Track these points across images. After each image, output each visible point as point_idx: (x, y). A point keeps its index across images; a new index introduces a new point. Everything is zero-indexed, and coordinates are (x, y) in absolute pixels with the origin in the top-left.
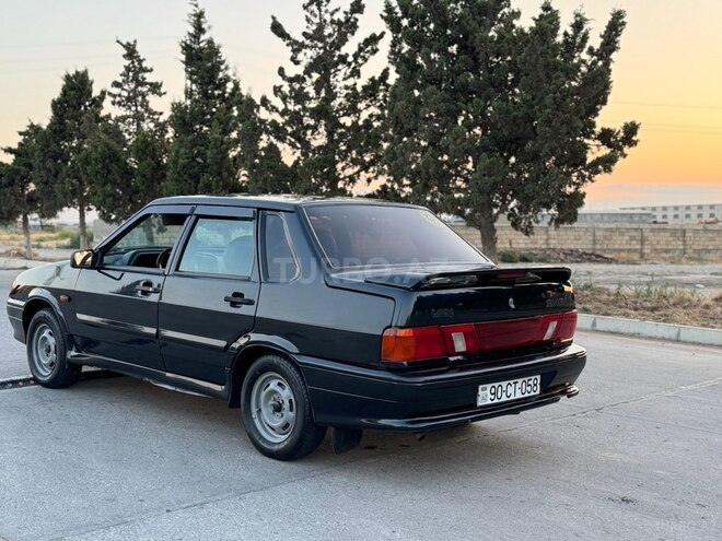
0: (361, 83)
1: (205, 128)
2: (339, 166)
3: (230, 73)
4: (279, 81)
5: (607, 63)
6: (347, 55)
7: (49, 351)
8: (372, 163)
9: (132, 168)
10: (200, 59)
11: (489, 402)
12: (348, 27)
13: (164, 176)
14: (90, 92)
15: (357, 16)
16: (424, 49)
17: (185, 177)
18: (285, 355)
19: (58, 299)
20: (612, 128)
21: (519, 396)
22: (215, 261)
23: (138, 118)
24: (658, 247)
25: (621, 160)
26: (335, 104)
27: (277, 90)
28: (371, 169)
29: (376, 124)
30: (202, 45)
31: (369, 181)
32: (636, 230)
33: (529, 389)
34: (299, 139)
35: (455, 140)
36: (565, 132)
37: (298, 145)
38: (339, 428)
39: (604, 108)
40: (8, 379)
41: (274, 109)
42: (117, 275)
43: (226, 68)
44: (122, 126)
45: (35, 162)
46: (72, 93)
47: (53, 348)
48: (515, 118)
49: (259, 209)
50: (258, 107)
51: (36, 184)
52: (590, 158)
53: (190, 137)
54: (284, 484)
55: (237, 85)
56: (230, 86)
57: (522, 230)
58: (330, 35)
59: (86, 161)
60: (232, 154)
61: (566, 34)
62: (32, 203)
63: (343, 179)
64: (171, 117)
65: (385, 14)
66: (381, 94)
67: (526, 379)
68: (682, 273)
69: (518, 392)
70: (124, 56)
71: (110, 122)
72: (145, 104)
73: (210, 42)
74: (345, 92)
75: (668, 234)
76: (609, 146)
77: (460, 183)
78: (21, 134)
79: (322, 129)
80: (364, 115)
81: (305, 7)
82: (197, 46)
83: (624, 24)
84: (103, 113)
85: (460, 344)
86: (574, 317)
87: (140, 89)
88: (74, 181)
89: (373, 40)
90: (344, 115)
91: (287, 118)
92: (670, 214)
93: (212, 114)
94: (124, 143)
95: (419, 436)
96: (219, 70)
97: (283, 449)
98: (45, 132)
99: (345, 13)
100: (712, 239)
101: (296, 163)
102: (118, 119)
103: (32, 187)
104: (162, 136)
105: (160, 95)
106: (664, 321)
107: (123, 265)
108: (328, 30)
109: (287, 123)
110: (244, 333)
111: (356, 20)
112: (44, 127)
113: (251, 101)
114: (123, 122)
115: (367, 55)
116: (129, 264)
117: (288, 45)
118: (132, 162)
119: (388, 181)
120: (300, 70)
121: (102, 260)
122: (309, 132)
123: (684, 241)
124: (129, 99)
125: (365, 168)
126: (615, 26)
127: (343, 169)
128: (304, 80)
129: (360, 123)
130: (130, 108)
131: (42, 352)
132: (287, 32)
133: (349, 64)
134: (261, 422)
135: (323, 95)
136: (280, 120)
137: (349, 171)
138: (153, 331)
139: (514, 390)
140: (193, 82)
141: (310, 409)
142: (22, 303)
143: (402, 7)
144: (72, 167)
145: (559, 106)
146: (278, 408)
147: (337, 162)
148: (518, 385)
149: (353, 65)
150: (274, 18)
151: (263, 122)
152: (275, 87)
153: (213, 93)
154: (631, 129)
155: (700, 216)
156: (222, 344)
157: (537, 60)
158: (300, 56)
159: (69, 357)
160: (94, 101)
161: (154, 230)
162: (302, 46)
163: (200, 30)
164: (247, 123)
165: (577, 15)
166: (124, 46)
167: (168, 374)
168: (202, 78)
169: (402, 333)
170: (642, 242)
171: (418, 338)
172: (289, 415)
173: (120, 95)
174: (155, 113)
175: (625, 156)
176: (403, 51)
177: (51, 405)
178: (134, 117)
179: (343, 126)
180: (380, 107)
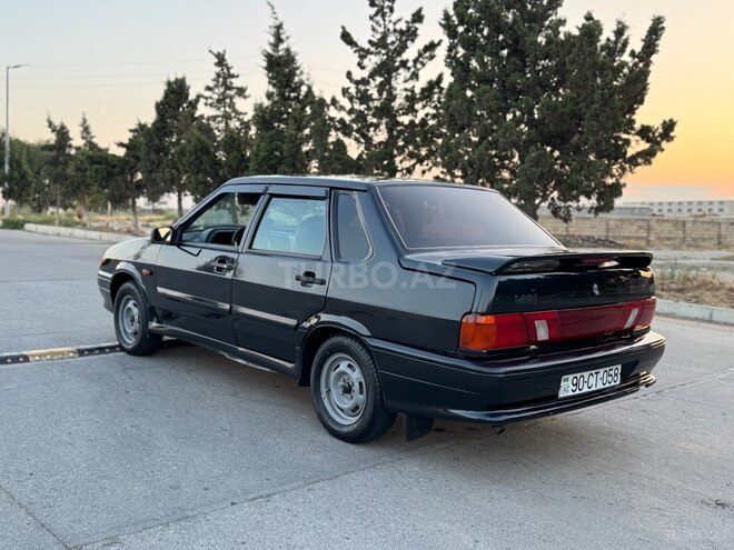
0: (419, 85)
1: (282, 126)
2: (398, 159)
3: (304, 77)
4: (347, 84)
5: (648, 64)
6: (408, 61)
7: (133, 320)
8: (427, 157)
9: (221, 160)
10: (279, 65)
11: (571, 393)
12: (410, 34)
13: (247, 167)
14: (187, 96)
15: (417, 25)
16: (479, 52)
17: (265, 167)
18: (356, 337)
19: (141, 273)
20: (651, 124)
21: (600, 386)
22: (288, 240)
23: (227, 117)
24: (662, 235)
25: (659, 154)
26: (396, 104)
27: (345, 91)
28: (426, 162)
29: (431, 122)
30: (280, 53)
31: (424, 172)
32: (644, 220)
33: (610, 379)
34: (364, 136)
35: (504, 133)
36: (610, 126)
37: (362, 141)
38: (410, 415)
39: (641, 107)
40: (96, 346)
41: (342, 108)
42: (195, 251)
43: (302, 73)
44: (213, 124)
45: (141, 154)
46: (173, 96)
47: (136, 318)
48: (562, 114)
49: (332, 188)
50: (328, 106)
51: (143, 173)
52: (630, 152)
53: (270, 133)
54: (353, 472)
55: (310, 88)
56: (304, 89)
57: (561, 218)
58: (393, 43)
59: (182, 153)
60: (305, 148)
61: (608, 40)
62: (139, 189)
63: (401, 170)
64: (254, 117)
65: (443, 22)
66: (436, 96)
67: (607, 369)
68: (685, 258)
69: (600, 382)
70: (216, 64)
71: (204, 121)
72: (232, 105)
73: (288, 50)
74: (404, 94)
75: (670, 225)
76: (648, 141)
77: (506, 174)
78: (131, 131)
79: (383, 127)
80: (421, 114)
81: (371, 18)
82: (276, 55)
83: (663, 28)
84: (197, 114)
85: (542, 333)
86: (654, 302)
87: (228, 92)
88: (173, 171)
89: (431, 47)
90: (403, 114)
91: (353, 116)
92: (665, 208)
93: (289, 113)
94: (214, 137)
95: (498, 429)
96: (295, 75)
97: (352, 432)
98: (149, 129)
99: (407, 22)
100: (707, 230)
101: (360, 156)
102: (209, 119)
103: (139, 176)
104: (246, 133)
105: (245, 97)
106: (696, 302)
107: (201, 242)
108: (390, 39)
109: (353, 121)
110: (315, 313)
111: (416, 29)
112: (150, 126)
113: (322, 101)
114: (214, 120)
115: (425, 61)
116: (206, 241)
117: (355, 52)
118: (221, 155)
119: (442, 172)
120: (365, 74)
121: (181, 237)
122: (372, 129)
123: (684, 231)
124: (219, 101)
125: (421, 161)
126: (656, 30)
127: (401, 161)
128: (368, 83)
129: (417, 121)
130: (219, 109)
131: (127, 321)
132: (355, 39)
133: (409, 68)
134: (330, 401)
135: (385, 95)
136: (348, 119)
137: (407, 164)
138: (227, 306)
139: (595, 381)
140: (274, 85)
141: (381, 394)
142: (110, 276)
143: (458, 15)
144: (172, 159)
145: (606, 101)
146: (348, 390)
147: (395, 156)
148: (600, 375)
149: (412, 70)
150: (343, 28)
151: (332, 119)
152: (343, 89)
153: (289, 96)
154: (669, 127)
155: (690, 210)
156: (293, 322)
157: (585, 59)
158: (366, 62)
159: (150, 327)
160: (190, 103)
161: (238, 213)
162: (368, 52)
163: (279, 40)
164: (319, 120)
165: (619, 23)
166: (216, 56)
167: (240, 349)
168: (280, 81)
169: (482, 320)
170: (648, 230)
171: (500, 326)
172: (359, 398)
173: (211, 98)
174: (241, 114)
175: (662, 150)
176: (459, 55)
177: (132, 373)
178: (223, 117)
179: (402, 124)
180: (435, 107)
